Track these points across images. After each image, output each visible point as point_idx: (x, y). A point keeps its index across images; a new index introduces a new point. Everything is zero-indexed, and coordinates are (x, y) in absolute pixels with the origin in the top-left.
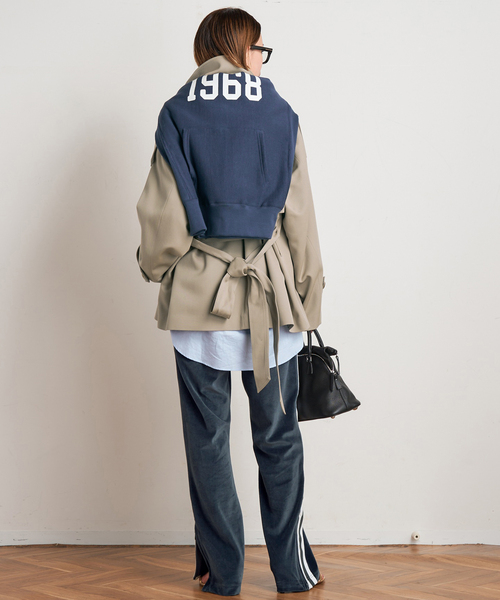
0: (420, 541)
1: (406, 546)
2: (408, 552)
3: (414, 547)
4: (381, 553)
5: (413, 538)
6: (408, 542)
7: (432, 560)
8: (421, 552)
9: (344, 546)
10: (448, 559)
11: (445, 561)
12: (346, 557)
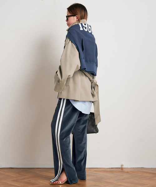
0: (124, 167)
1: (119, 168)
2: (120, 170)
3: (122, 168)
4: (112, 170)
5: (121, 166)
6: (120, 167)
7: (127, 172)
8: (124, 170)
9: (100, 168)
10: (132, 172)
11: (132, 173)
12: (101, 171)
